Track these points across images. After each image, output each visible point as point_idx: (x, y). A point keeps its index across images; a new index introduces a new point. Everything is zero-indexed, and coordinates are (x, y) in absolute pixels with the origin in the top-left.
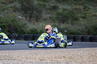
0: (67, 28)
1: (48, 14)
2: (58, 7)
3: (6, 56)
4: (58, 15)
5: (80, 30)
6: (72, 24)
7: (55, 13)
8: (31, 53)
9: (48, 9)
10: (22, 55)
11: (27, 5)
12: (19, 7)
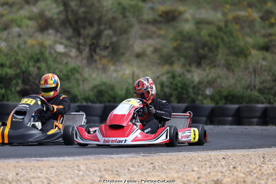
0: (213, 82)
1: (150, 37)
2: (180, 13)
3: (7, 180)
4: (182, 40)
5: (255, 87)
6: (228, 69)
7: (171, 33)
8: (95, 170)
9: (148, 22)
10: (66, 178)
11: (83, 9)
12: (55, 16)
